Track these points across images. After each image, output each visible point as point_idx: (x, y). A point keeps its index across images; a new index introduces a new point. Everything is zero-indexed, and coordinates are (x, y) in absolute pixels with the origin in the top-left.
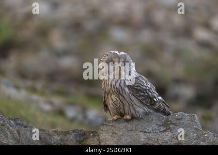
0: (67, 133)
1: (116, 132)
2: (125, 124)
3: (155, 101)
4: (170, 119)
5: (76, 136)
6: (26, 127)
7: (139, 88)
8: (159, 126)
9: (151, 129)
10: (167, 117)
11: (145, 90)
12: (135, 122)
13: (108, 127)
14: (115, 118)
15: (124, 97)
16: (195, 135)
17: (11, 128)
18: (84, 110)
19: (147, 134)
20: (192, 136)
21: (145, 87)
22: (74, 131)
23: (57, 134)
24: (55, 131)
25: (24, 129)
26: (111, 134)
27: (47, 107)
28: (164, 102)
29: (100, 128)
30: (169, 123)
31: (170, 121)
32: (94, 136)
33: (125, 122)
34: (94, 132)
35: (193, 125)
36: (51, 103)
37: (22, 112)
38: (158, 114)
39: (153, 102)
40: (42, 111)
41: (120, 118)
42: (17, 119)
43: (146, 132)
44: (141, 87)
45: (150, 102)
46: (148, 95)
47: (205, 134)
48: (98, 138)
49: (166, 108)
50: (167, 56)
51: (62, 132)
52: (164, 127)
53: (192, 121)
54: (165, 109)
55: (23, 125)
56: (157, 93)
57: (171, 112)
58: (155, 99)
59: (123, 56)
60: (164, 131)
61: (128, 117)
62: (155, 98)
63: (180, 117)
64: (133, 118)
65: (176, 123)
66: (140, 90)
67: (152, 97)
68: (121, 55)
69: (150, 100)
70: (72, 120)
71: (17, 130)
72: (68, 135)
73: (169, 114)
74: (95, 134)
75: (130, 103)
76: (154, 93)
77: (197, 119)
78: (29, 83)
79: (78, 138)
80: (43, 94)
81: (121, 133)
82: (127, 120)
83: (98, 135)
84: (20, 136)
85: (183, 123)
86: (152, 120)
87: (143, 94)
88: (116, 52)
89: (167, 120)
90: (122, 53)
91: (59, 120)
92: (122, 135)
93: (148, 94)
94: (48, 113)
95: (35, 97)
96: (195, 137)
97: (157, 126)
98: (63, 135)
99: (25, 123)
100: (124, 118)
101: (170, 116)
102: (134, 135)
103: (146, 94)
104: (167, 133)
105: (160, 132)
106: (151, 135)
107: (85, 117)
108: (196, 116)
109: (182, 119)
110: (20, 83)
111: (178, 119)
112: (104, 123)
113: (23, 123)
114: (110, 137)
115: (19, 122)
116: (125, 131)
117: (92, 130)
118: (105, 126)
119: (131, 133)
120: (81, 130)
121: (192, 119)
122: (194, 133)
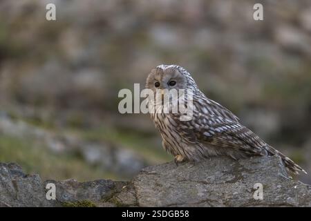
0: (88, 185)
1: (161, 182)
2: (174, 170)
5: (100, 189)
6: (26, 176)
8: (226, 173)
9: (213, 178)
12: (189, 168)
13: (149, 176)
16: (279, 186)
17: (4, 178)
18: (113, 150)
19: (208, 186)
20: (275, 188)
22: (98, 182)
23: (73, 187)
24: (69, 183)
25: (23, 179)
26: (153, 186)
27: (57, 147)
29: (137, 178)
30: (241, 168)
31: (242, 166)
32: (128, 189)
34: (128, 183)
35: (277, 172)
36: (63, 141)
37: (21, 155)
40: (50, 152)
42: (13, 164)
47: (295, 185)
48: (134, 192)
50: (236, 69)
51: (80, 184)
52: (233, 175)
53: (274, 166)
55: (21, 174)
60: (233, 181)
63: (256, 160)
65: (251, 170)
67: (200, 130)
70: (95, 166)
71: (13, 182)
72: (89, 188)
74: (130, 186)
77: (281, 162)
78: (30, 111)
79: (104, 193)
80: (50, 126)
81: (169, 185)
83: (134, 188)
84: (17, 190)
85: (261, 170)
86: (215, 165)
91: (76, 166)
92: (170, 187)
93: (194, 126)
94: (58, 155)
95: (39, 131)
96: (279, 190)
97: (222, 174)
98: (82, 188)
99: (24, 171)
102: (188, 187)
104: (237, 184)
105: (227, 182)
106: (213, 188)
107: (114, 161)
110: (18, 110)
111: (253, 163)
112: (143, 170)
113: (21, 171)
114: (152, 191)
115: (16, 169)
116: (174, 181)
117: (125, 181)
118: (144, 175)
119: (183, 185)
120: (108, 181)
121: (274, 163)
122: (277, 185)
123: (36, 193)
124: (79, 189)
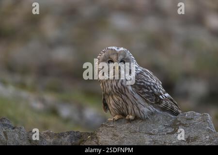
0: (61, 135)
1: (117, 133)
2: (127, 125)
3: (161, 99)
4: (178, 119)
5: (71, 139)
6: (14, 128)
7: (142, 84)
8: (167, 127)
9: (157, 130)
10: (175, 117)
11: (150, 86)
12: (139, 123)
13: (108, 128)
14: (116, 117)
15: (126, 96)
16: (208, 137)
18: (80, 109)
19: (153, 136)
20: (204, 138)
21: (149, 83)
22: (69, 133)
23: (50, 136)
24: (47, 133)
25: (11, 130)
26: (111, 136)
27: (38, 106)
28: (171, 100)
29: (99, 130)
30: (178, 123)
31: (179, 121)
32: (92, 138)
33: (127, 123)
34: (92, 134)
35: (206, 126)
36: (43, 101)
37: (10, 112)
38: (166, 113)
39: (159, 100)
40: (32, 109)
41: (122, 118)
42: (5, 119)
43: (151, 134)
44: (144, 83)
45: (156, 100)
46: (153, 92)
48: (96, 141)
49: (175, 106)
51: (56, 134)
52: (172, 128)
53: (204, 122)
54: (172, 108)
55: (10, 126)
56: (163, 90)
57: (180, 111)
58: (161, 97)
59: (122, 53)
60: (173, 133)
61: (131, 117)
62: (161, 95)
63: (190, 117)
64: (136, 118)
65: (186, 124)
66: (144, 87)
67: (157, 94)
68: (120, 51)
69: (154, 98)
70: (67, 120)
71: (4, 132)
72: (62, 138)
73: (177, 114)
74: (93, 136)
75: (134, 102)
76: (160, 89)
77: (209, 119)
78: (18, 78)
79: (74, 141)
80: (33, 90)
81: (123, 135)
82: (129, 121)
83: (97, 138)
84: (7, 139)
85: (194, 124)
86: (159, 120)
87: (147, 90)
88: (114, 48)
89: (176, 120)
90: (122, 49)
91: (52, 120)
92: (124, 137)
93: (153, 90)
94: (39, 112)
95: (25, 94)
96: (207, 140)
97: (164, 127)
98: (57, 138)
99: (12, 124)
100: (127, 118)
101: (179, 116)
102: (138, 137)
103: (151, 91)
104: (175, 135)
105: (168, 134)
106: (157, 138)
107: (82, 116)
108: (209, 116)
109: (192, 119)
110: (8, 78)
111: (188, 119)
112: (104, 124)
113: (10, 124)
114: (111, 140)
115: (6, 122)
116: (128, 133)
117: (90, 132)
118: (104, 128)
119: (134, 135)
120: (77, 132)
121: (204, 119)
122: (206, 136)
123: (21, 141)
124: (55, 138)
